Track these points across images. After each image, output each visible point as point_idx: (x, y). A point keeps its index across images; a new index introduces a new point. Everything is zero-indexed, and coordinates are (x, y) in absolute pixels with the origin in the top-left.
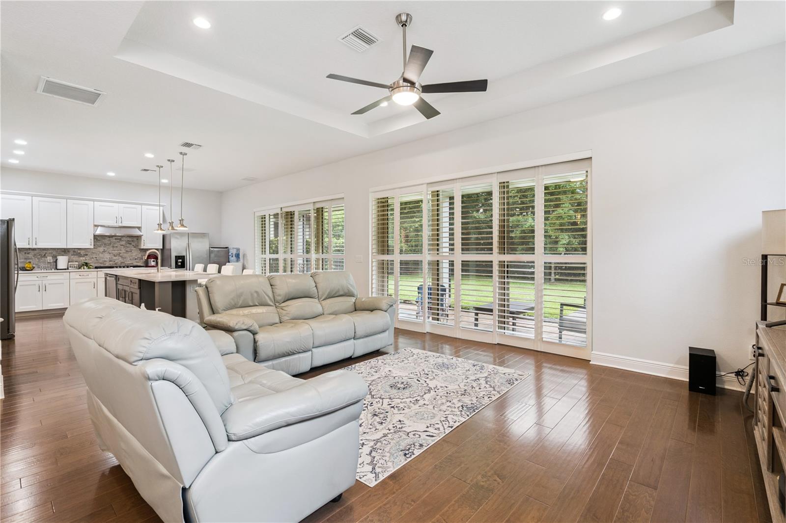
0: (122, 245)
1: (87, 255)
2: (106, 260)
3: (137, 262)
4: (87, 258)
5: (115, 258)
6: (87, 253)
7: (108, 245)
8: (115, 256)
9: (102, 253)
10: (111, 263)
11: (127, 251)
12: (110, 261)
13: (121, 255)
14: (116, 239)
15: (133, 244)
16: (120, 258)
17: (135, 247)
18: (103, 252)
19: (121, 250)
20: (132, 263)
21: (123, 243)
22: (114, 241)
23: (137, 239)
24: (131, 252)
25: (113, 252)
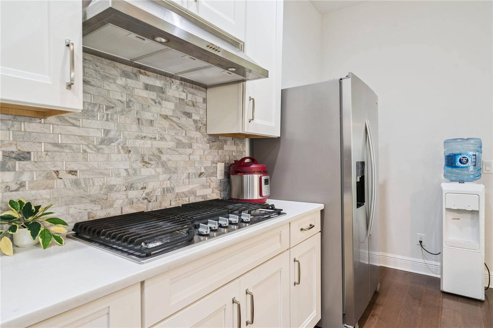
0: (166, 117)
1: (24, 156)
2: (113, 181)
3: (204, 186)
4: (25, 178)
5: (145, 172)
6: (25, 147)
7: (122, 112)
8: (146, 163)
9: (98, 150)
10: (132, 194)
11: (180, 144)
12: (130, 187)
13: (164, 158)
14: (147, 87)
15: (195, 117)
16: (160, 170)
17: (198, 129)
18: (102, 142)
19: (162, 139)
20: (193, 193)
21: (168, 108)
22: (144, 94)
23: (205, 100)
24: (190, 146)
25: (139, 143)
